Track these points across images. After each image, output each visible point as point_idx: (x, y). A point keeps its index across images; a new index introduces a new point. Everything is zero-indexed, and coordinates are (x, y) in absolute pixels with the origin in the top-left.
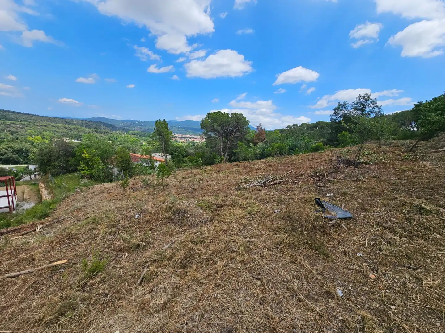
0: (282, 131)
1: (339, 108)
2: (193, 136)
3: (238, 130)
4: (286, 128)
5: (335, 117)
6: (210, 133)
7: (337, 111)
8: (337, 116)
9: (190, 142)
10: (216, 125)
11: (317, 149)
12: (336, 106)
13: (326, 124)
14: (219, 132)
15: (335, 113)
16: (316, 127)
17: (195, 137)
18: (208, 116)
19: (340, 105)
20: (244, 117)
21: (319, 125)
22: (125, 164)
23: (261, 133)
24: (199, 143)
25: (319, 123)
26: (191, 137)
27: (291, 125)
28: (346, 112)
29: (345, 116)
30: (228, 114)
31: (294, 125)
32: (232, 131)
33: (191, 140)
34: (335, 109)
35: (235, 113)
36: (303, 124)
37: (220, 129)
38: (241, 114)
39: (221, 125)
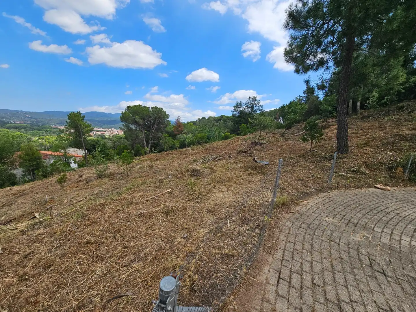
0: (194, 123)
1: (237, 106)
2: (102, 129)
3: (159, 123)
4: (197, 120)
5: (235, 113)
6: (131, 126)
7: (236, 108)
8: (236, 111)
9: (99, 135)
10: (137, 118)
11: (226, 138)
12: (235, 104)
13: (228, 117)
14: (140, 125)
15: (235, 110)
16: (220, 120)
17: (104, 130)
18: (128, 109)
19: (237, 103)
20: (164, 111)
21: (222, 118)
22: (35, 163)
23: (179, 125)
24: (110, 136)
25: (222, 116)
26: (99, 130)
27: (201, 118)
28: (242, 109)
29: (241, 112)
30: (148, 108)
31: (203, 118)
32: (154, 124)
33: (99, 133)
34: (235, 107)
35: (156, 107)
36: (210, 117)
37: (141, 122)
38: (161, 108)
39: (143, 118)
